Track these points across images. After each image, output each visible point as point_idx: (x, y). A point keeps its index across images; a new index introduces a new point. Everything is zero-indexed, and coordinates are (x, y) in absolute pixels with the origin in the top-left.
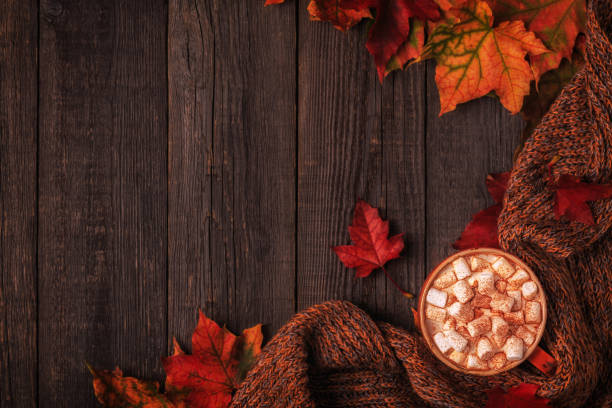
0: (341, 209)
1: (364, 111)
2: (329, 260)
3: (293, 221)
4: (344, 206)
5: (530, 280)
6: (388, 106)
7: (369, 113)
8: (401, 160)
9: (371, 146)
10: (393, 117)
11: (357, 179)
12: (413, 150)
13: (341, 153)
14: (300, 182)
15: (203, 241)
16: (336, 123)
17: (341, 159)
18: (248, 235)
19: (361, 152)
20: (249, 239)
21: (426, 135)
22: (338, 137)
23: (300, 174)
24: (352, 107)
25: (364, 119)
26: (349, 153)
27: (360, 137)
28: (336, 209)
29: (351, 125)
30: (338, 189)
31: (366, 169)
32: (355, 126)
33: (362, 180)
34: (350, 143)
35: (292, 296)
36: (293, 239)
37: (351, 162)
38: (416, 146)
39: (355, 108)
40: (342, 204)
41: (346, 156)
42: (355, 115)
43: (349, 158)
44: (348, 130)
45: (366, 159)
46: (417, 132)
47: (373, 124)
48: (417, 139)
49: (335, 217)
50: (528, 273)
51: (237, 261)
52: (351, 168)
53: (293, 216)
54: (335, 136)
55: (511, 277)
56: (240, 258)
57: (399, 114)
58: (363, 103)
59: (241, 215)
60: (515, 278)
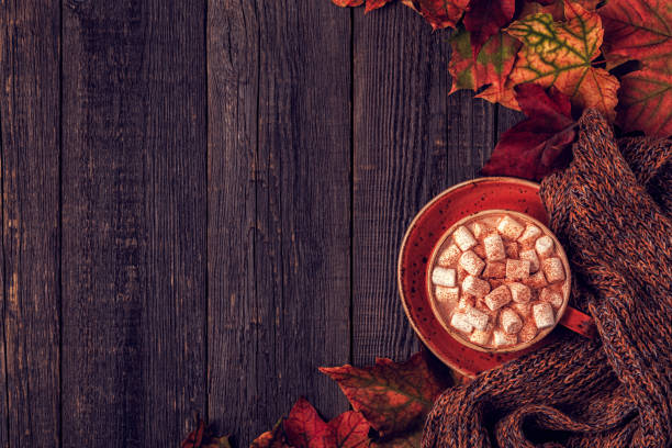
0: (401, 219)
1: (427, 108)
2: (387, 275)
3: (348, 232)
4: (405, 215)
5: (542, 234)
6: (454, 103)
7: (433, 111)
8: (469, 163)
9: (435, 147)
10: (460, 115)
11: (420, 185)
12: (481, 152)
13: (401, 157)
14: (355, 188)
15: (246, 255)
16: (396, 122)
17: (400, 163)
18: (298, 247)
19: (423, 154)
20: (299, 253)
21: (496, 135)
22: (398, 138)
23: (355, 179)
24: (413, 105)
25: (427, 117)
26: (410, 156)
27: (422, 138)
28: (395, 219)
29: (412, 124)
30: (398, 197)
31: (429, 172)
32: (416, 126)
33: (425, 186)
34: (411, 144)
35: (347, 317)
36: (348, 252)
37: (413, 166)
38: (486, 148)
39: (417, 106)
40: (402, 213)
41: (407, 160)
42: (417, 114)
43: (410, 161)
44: (409, 130)
45: (430, 162)
46: (486, 132)
47: (437, 123)
48: (486, 141)
49: (394, 228)
50: (539, 228)
51: (286, 277)
52: (413, 172)
53: (347, 227)
54: (395, 137)
55: (521, 235)
56: (289, 275)
57: (466, 112)
58: (426, 101)
59: (289, 225)
60: (525, 237)
